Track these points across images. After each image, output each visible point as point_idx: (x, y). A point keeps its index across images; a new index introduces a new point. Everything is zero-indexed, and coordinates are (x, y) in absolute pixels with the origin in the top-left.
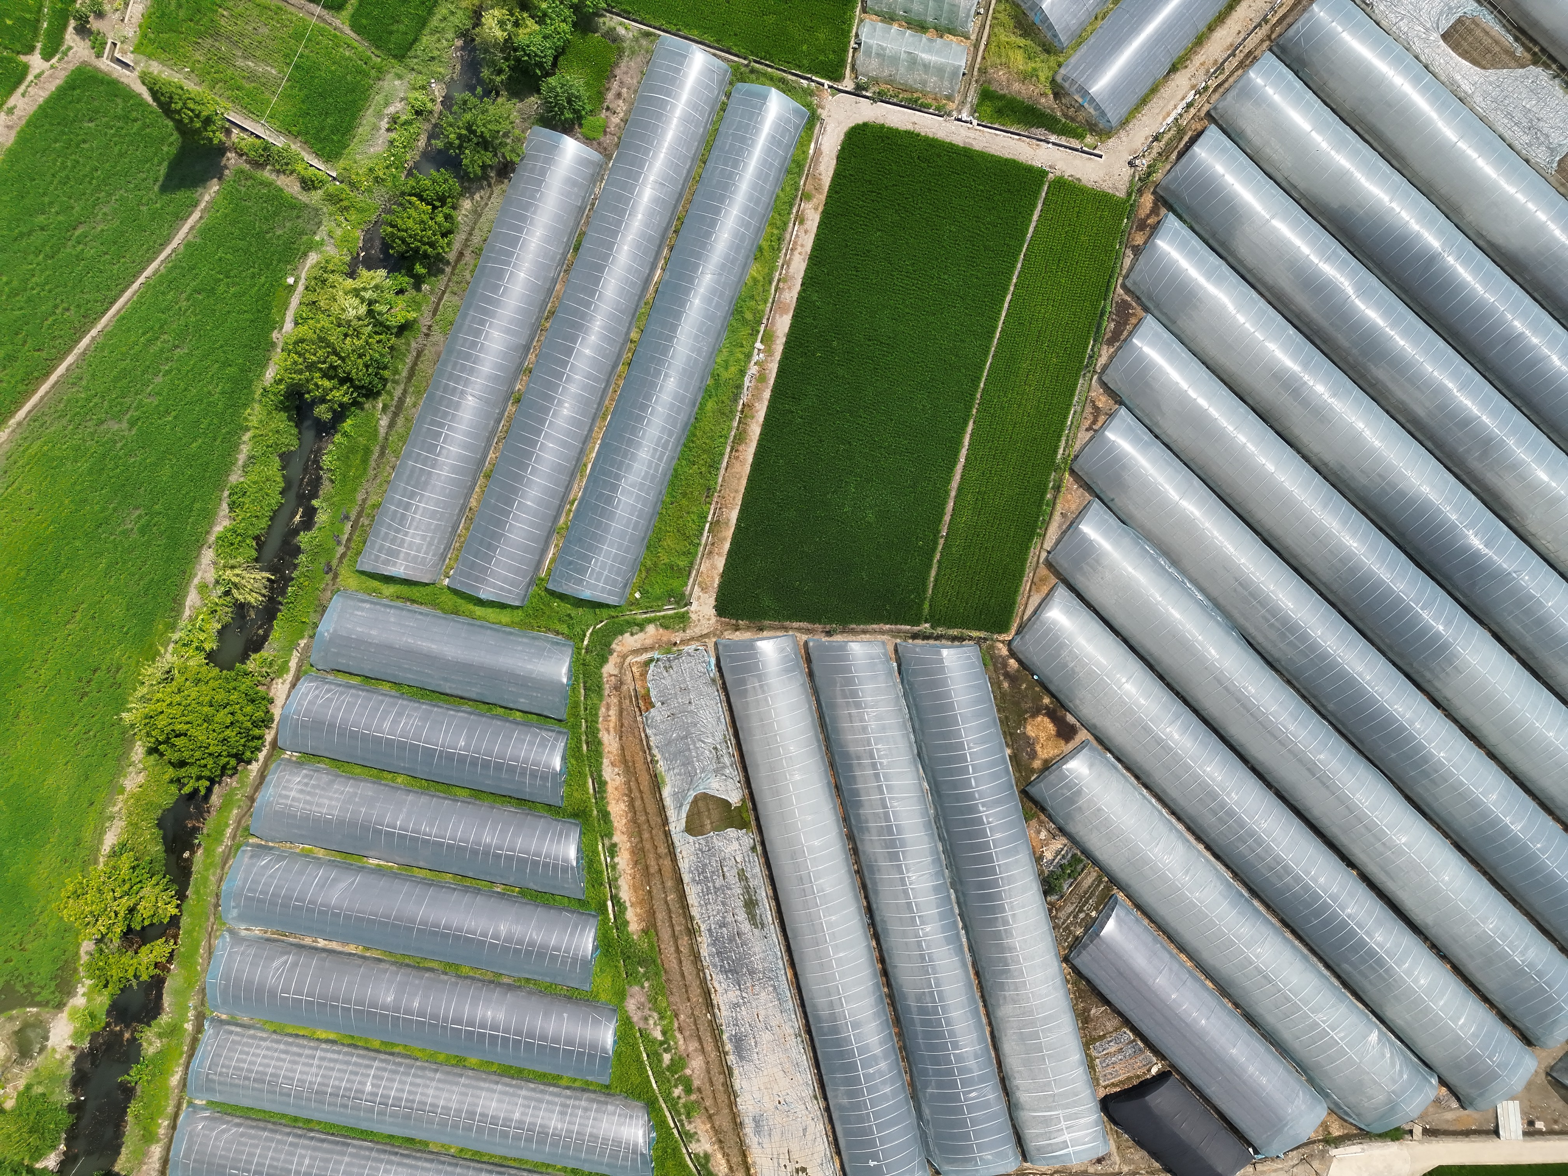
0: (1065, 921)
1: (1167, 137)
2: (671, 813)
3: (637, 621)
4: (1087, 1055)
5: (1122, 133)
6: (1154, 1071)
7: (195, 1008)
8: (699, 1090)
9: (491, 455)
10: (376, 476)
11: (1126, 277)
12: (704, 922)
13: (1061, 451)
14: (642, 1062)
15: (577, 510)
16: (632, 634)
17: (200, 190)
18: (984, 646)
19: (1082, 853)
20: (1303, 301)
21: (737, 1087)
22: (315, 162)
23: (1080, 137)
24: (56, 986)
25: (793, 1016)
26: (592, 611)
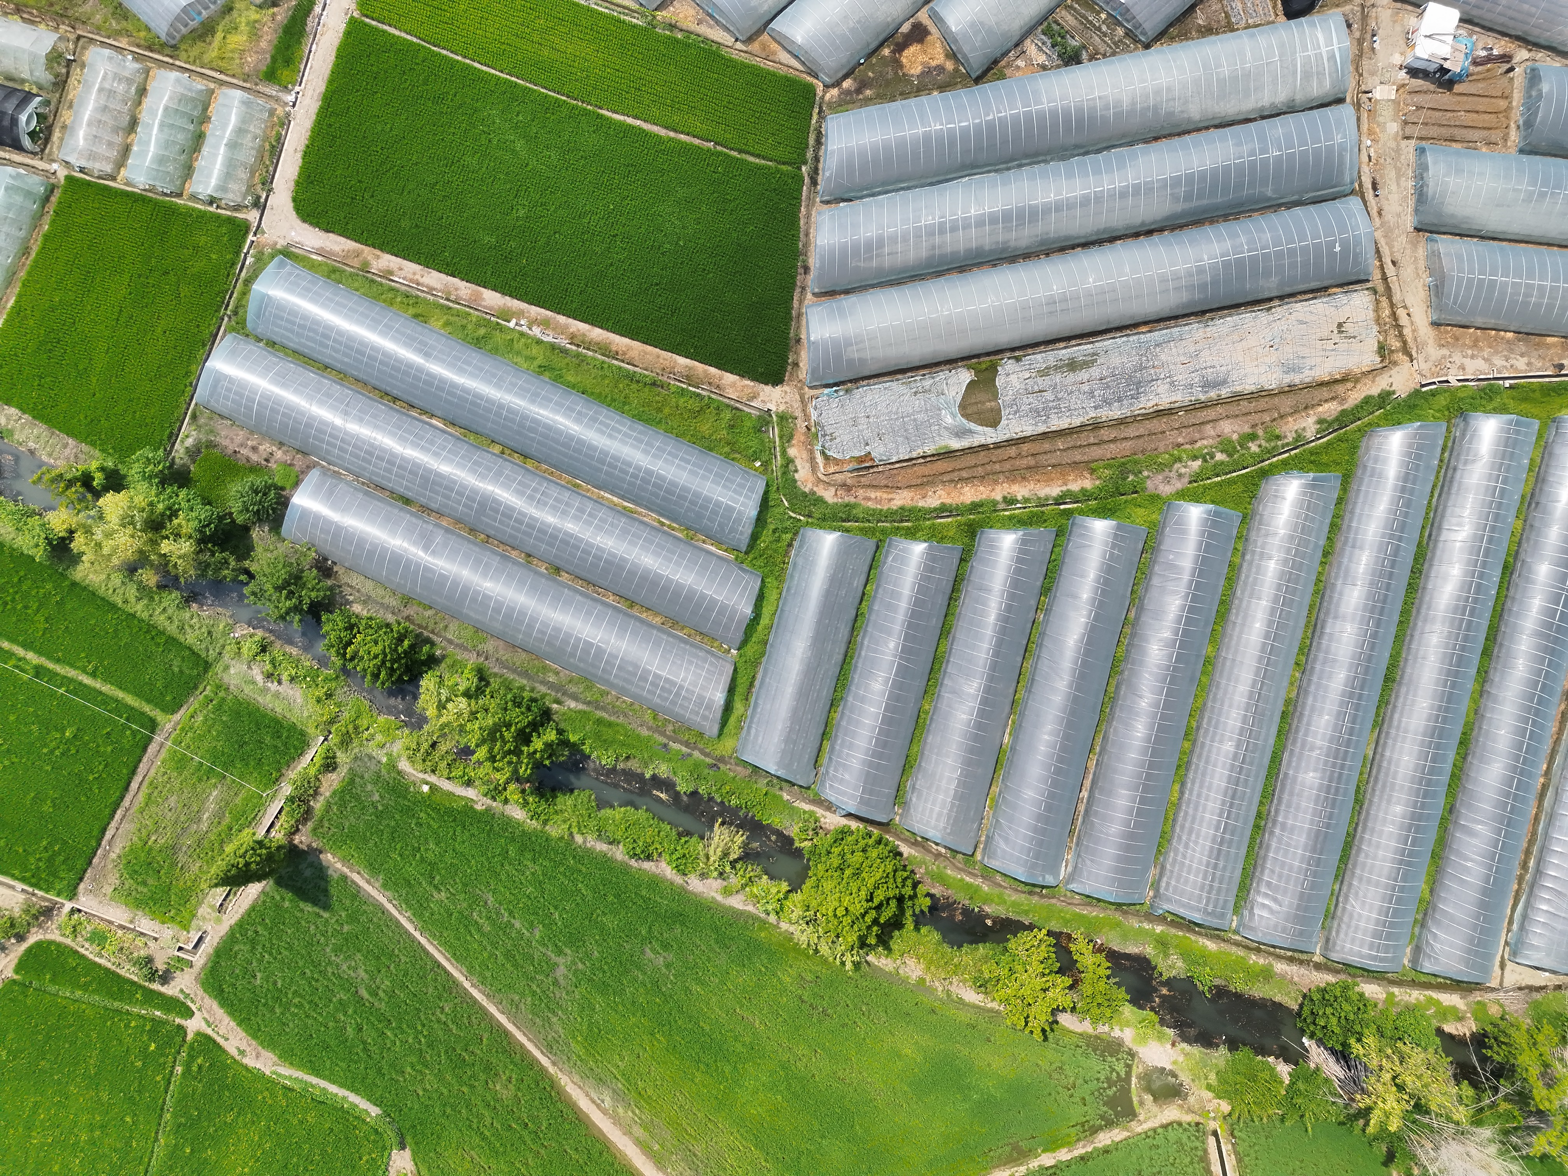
0: (1108, 45)
2: (977, 441)
3: (784, 463)
4: (1244, 30)
7: (1141, 921)
8: (1253, 426)
9: (610, 600)
10: (625, 715)
12: (1087, 413)
13: (635, 21)
14: (1223, 481)
15: (668, 518)
16: (796, 471)
17: (330, 872)
18: (827, 111)
19: (1041, 23)
21: (1253, 388)
22: (308, 757)
24: (1111, 1056)
25: (1187, 328)
26: (771, 510)
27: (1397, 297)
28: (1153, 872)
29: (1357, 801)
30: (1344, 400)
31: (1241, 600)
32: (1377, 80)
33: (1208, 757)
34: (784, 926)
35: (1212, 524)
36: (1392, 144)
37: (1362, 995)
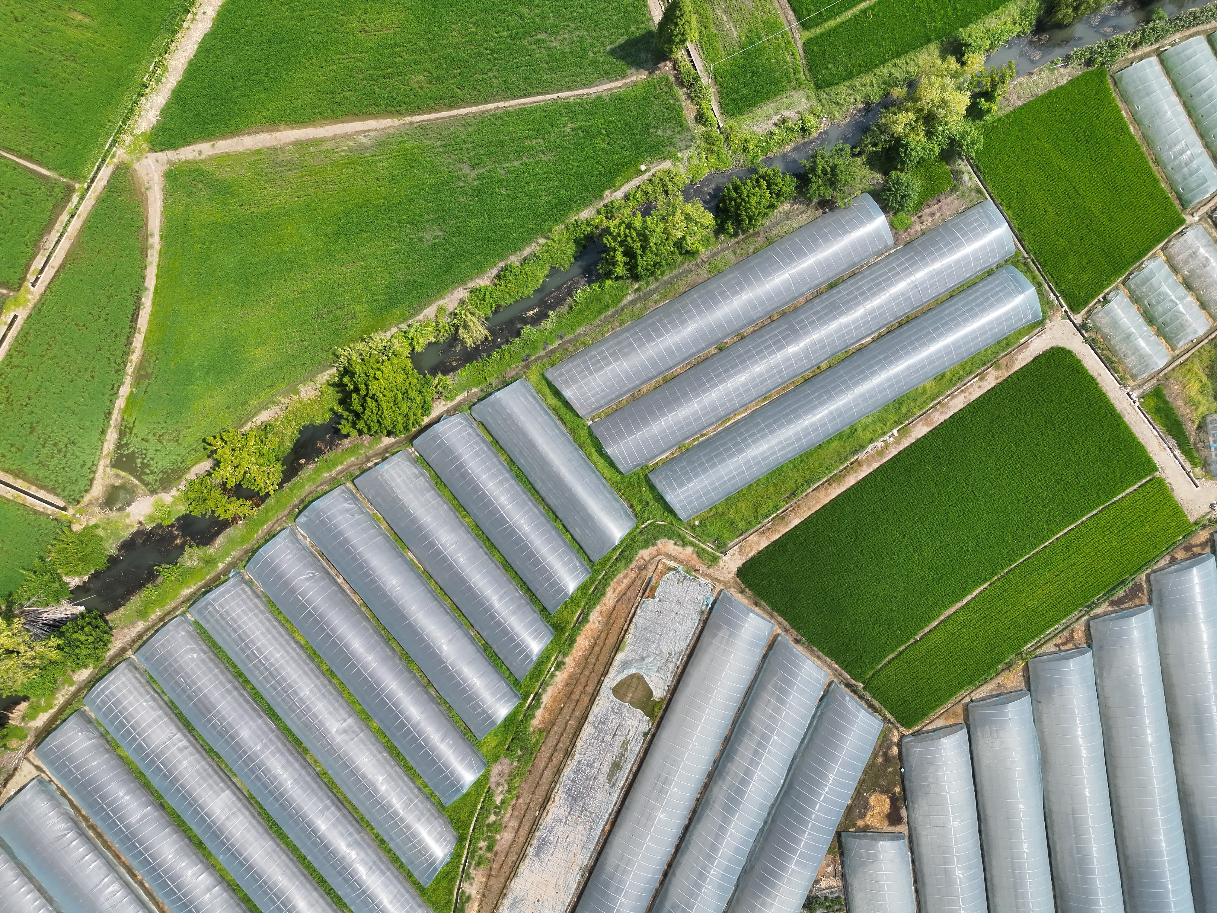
2: (613, 671)
3: (686, 540)
7: (233, 558)
8: (496, 854)
9: (678, 368)
10: (599, 326)
11: (1154, 572)
12: (580, 754)
13: (1029, 646)
14: (476, 808)
15: (704, 442)
16: (675, 544)
17: (633, 70)
18: (887, 726)
19: (845, 900)
21: (521, 870)
22: (716, 109)
23: (1194, 464)
24: (161, 478)
25: (589, 855)
26: (662, 510)
28: (259, 587)
29: (212, 750)
31: (392, 767)
33: (308, 675)
34: (394, 330)
35: (454, 784)
37: (86, 666)
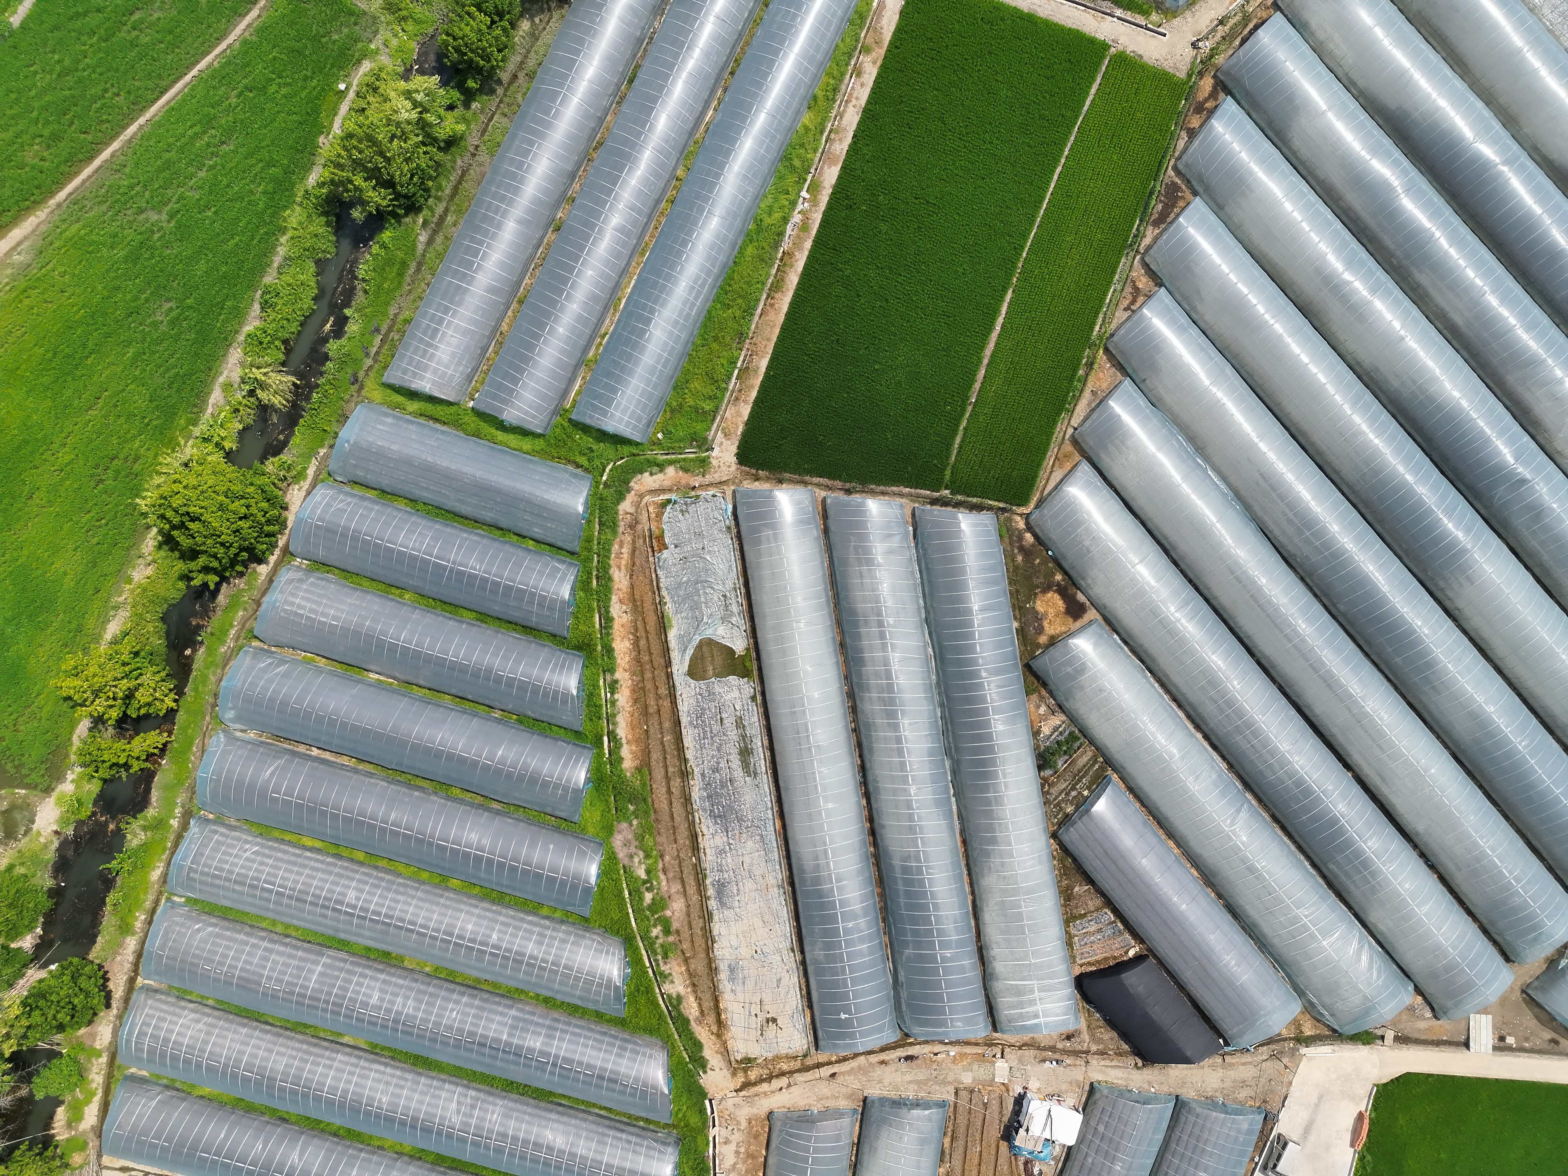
0: (1057, 797)
1: (1232, 22)
2: (675, 655)
3: (658, 461)
4: (1067, 932)
5: (1188, 14)
6: (1131, 953)
7: (183, 806)
9: (527, 281)
10: (410, 291)
11: (1177, 159)
12: (698, 766)
13: (1097, 328)
14: (624, 898)
15: (608, 342)
16: (651, 474)
18: (1002, 518)
19: (1080, 731)
20: (1353, 199)
21: (715, 932)
23: (1146, 13)
24: (47, 770)
25: (778, 867)
26: (613, 447)
27: (798, 1077)
28: (232, 818)
29: (296, 1024)
30: (699, 1022)
31: (504, 915)
32: (1014, 1064)
33: (343, 876)
35: (575, 884)
36: (950, 1078)
